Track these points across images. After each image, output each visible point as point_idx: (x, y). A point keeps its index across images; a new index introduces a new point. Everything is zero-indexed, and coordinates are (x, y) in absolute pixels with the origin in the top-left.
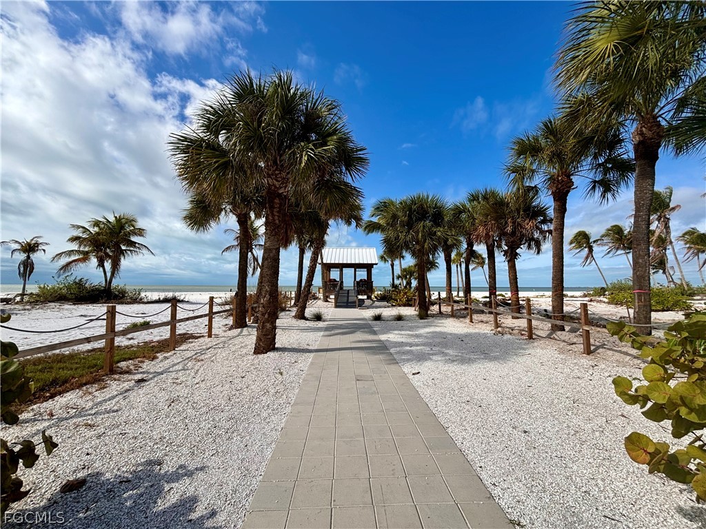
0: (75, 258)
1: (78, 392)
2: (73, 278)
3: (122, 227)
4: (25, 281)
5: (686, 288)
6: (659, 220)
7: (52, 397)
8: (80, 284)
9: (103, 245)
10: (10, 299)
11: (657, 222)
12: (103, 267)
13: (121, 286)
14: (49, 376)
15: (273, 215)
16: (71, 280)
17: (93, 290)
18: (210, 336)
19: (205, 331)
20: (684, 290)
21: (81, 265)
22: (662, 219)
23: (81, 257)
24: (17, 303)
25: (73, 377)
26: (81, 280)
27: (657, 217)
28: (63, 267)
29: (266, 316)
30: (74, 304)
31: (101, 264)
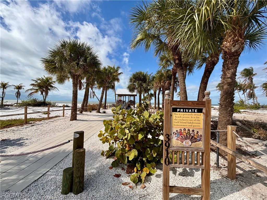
0: (33, 91)
1: (15, 127)
2: (33, 98)
3: (48, 81)
4: (18, 99)
5: (258, 105)
6: (249, 79)
7: (9, 127)
8: (35, 100)
9: (42, 87)
10: (13, 105)
11: (248, 80)
12: (43, 94)
13: (49, 101)
14: (9, 123)
15: (75, 81)
16: (32, 99)
17: (39, 102)
18: (64, 116)
19: (62, 115)
20: (257, 106)
21: (35, 94)
22: (250, 79)
23: (35, 91)
24: (15, 106)
25: (15, 124)
26: (35, 99)
27: (248, 78)
28: (30, 94)
29: (73, 110)
30: (33, 107)
31: (42, 94)
